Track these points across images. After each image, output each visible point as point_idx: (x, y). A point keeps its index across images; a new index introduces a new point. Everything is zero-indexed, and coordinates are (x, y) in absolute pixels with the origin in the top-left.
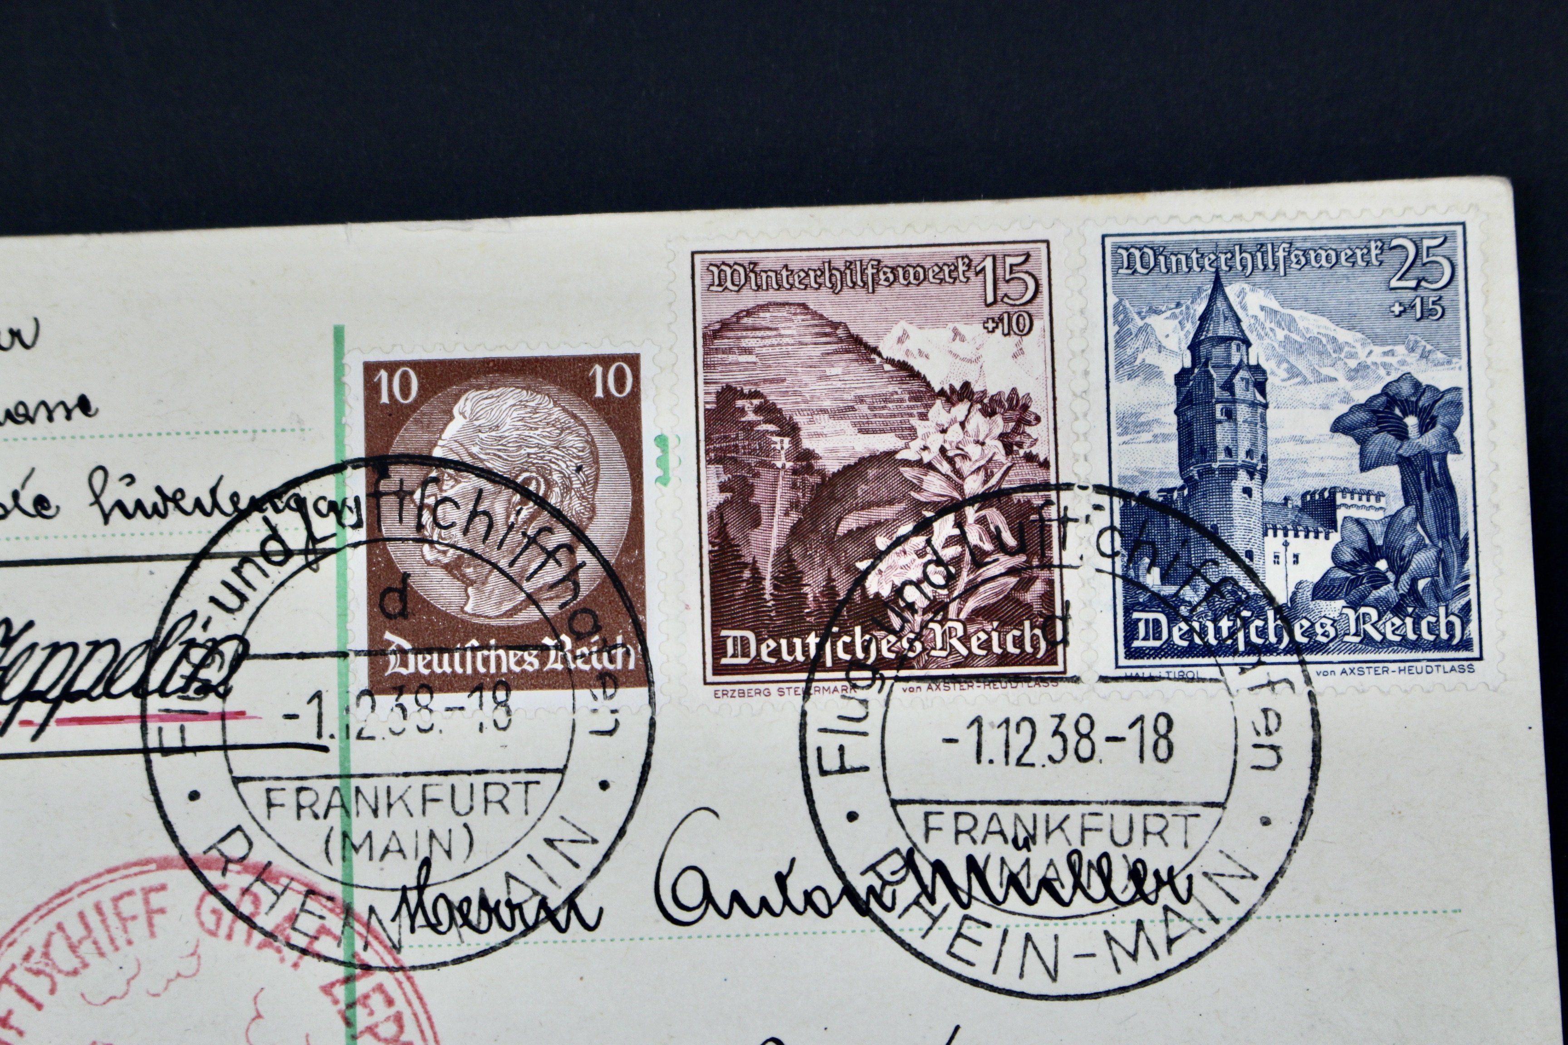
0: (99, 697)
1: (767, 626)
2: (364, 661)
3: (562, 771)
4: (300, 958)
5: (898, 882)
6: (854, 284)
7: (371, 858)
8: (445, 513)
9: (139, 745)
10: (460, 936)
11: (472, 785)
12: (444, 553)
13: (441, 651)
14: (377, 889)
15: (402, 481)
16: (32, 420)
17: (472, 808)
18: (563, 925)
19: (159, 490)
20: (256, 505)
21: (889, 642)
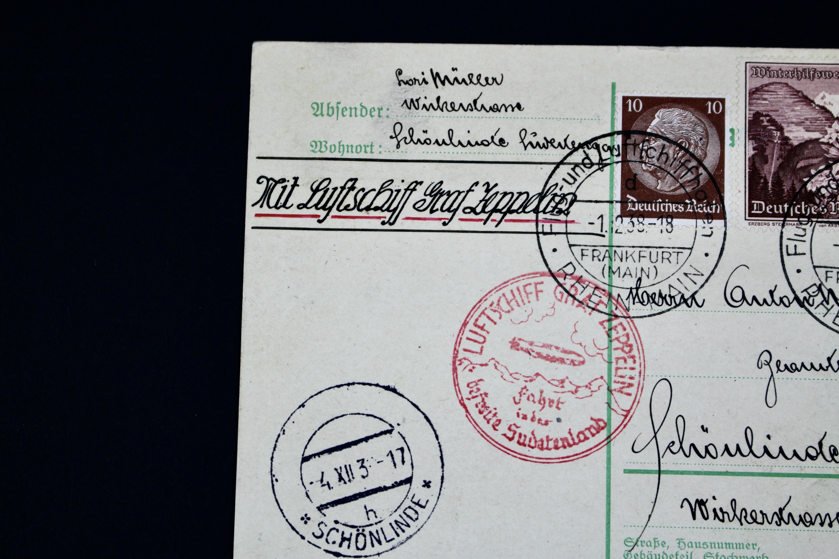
0: (521, 212)
1: (769, 200)
2: (619, 205)
3: (691, 249)
4: (592, 311)
5: (815, 296)
6: (806, 77)
7: (619, 277)
8: (651, 152)
9: (535, 231)
10: (651, 307)
11: (657, 252)
12: (650, 167)
13: (648, 203)
14: (621, 288)
15: (635, 140)
16: (500, 111)
17: (657, 260)
18: (690, 305)
19: (545, 139)
20: (581, 146)
21: (814, 208)
